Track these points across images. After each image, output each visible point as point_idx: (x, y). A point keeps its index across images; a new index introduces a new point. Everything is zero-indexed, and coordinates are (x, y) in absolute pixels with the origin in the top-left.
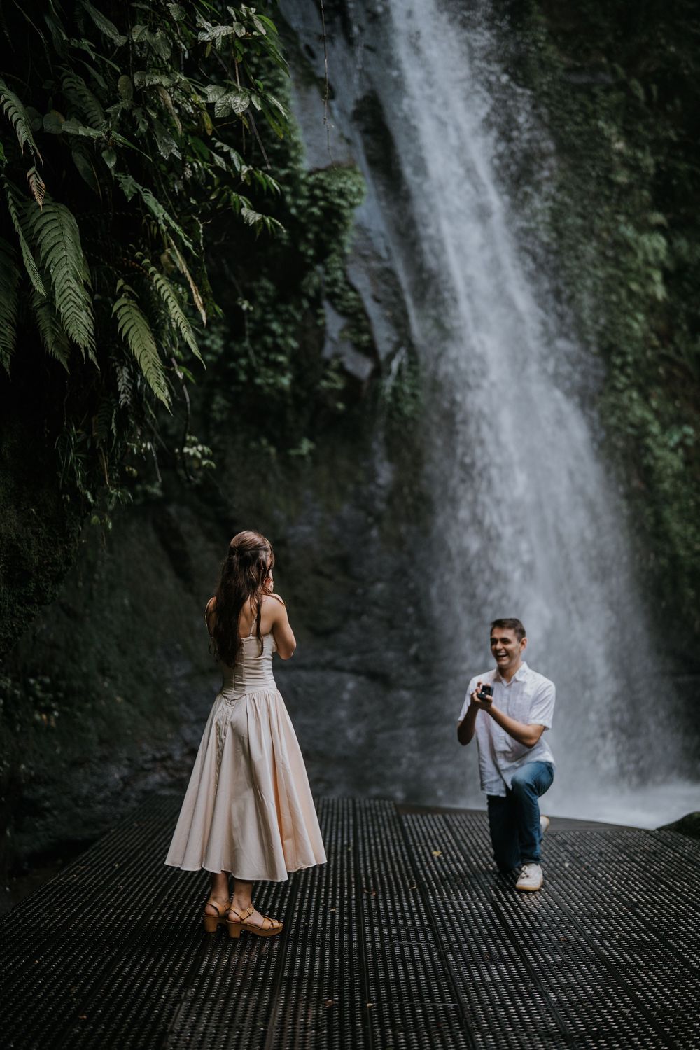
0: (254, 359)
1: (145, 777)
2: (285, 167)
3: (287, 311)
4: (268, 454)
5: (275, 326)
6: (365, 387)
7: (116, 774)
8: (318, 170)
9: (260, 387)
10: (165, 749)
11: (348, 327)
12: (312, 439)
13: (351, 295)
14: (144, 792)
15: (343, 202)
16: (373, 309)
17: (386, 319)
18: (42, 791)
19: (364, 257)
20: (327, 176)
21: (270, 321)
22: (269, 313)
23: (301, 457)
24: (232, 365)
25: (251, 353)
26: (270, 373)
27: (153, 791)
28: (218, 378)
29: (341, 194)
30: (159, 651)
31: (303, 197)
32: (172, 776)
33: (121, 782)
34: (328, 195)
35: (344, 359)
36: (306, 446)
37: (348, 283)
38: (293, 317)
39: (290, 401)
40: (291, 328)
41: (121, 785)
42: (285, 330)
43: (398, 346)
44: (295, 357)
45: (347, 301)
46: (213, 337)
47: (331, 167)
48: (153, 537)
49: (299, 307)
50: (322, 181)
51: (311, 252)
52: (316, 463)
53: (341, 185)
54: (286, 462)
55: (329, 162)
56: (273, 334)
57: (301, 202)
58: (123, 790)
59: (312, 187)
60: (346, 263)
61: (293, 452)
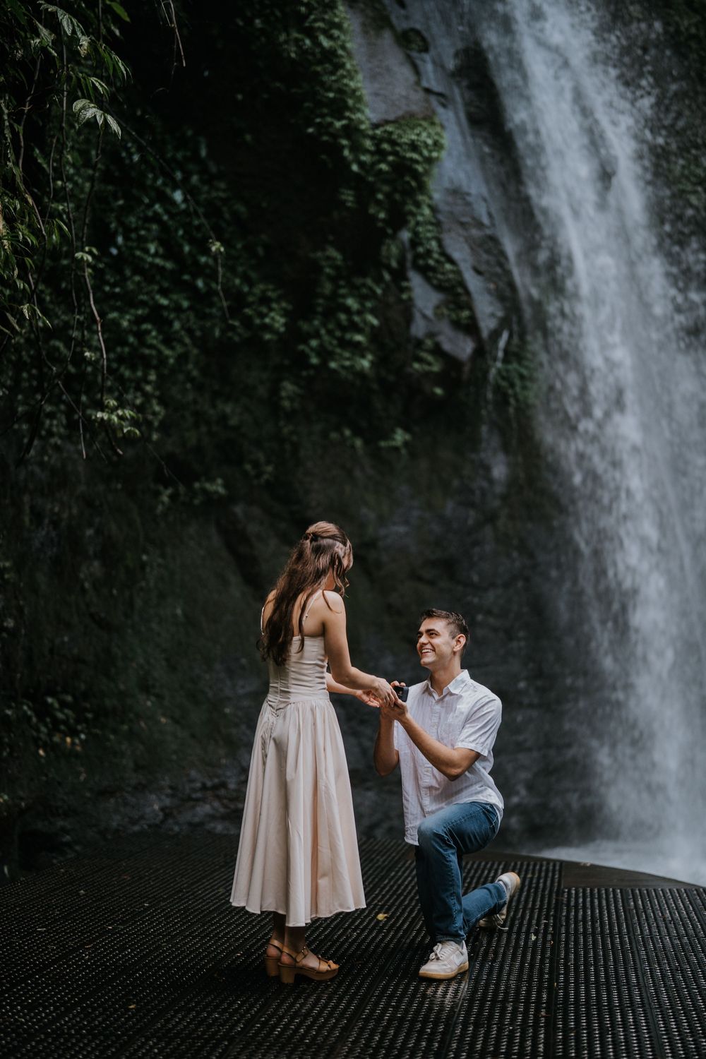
0: (326, 338)
1: (193, 807)
2: (340, 118)
3: (364, 285)
4: (353, 447)
5: (351, 302)
6: (466, 369)
7: (155, 805)
8: (387, 122)
9: (334, 371)
10: (218, 776)
11: (446, 303)
12: (407, 429)
13: (448, 266)
14: (190, 824)
15: (415, 156)
16: (474, 283)
17: (489, 291)
18: (60, 823)
19: (462, 224)
20: (398, 128)
21: (344, 296)
22: (343, 287)
23: (396, 449)
24: (302, 347)
25: (323, 332)
26: (347, 354)
27: (201, 824)
28: (286, 362)
29: (414, 147)
30: (218, 666)
31: (366, 151)
32: (225, 806)
33: (161, 814)
34: (398, 149)
35: (441, 339)
36: (400, 437)
37: (444, 253)
38: (374, 292)
39: (375, 386)
40: (369, 304)
41: (161, 815)
42: (362, 305)
43: (504, 323)
44: (375, 335)
45: (443, 273)
46: (272, 314)
47: (403, 117)
48: (216, 541)
49: (379, 280)
50: (391, 133)
51: (382, 215)
52: (413, 455)
53: (414, 137)
54: (377, 456)
55: (400, 113)
56: (347, 310)
57: (365, 158)
58: (163, 822)
59: (377, 141)
60: (440, 233)
61: (383, 444)
